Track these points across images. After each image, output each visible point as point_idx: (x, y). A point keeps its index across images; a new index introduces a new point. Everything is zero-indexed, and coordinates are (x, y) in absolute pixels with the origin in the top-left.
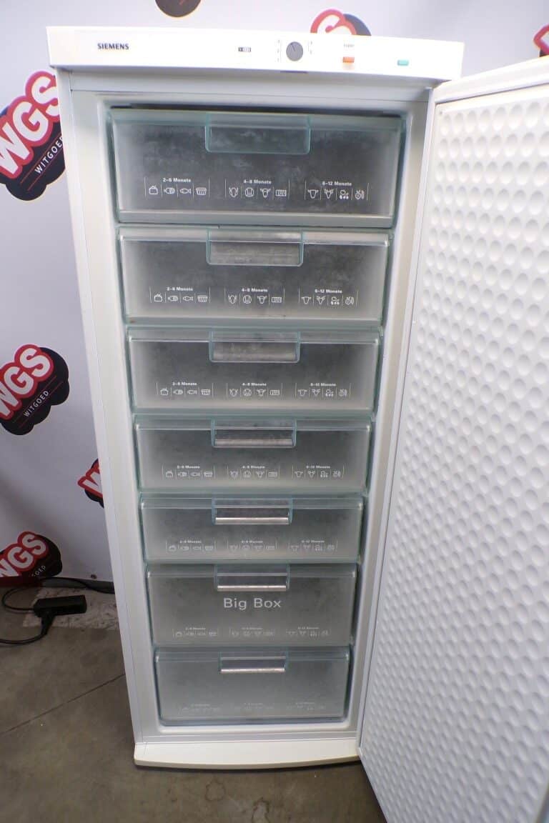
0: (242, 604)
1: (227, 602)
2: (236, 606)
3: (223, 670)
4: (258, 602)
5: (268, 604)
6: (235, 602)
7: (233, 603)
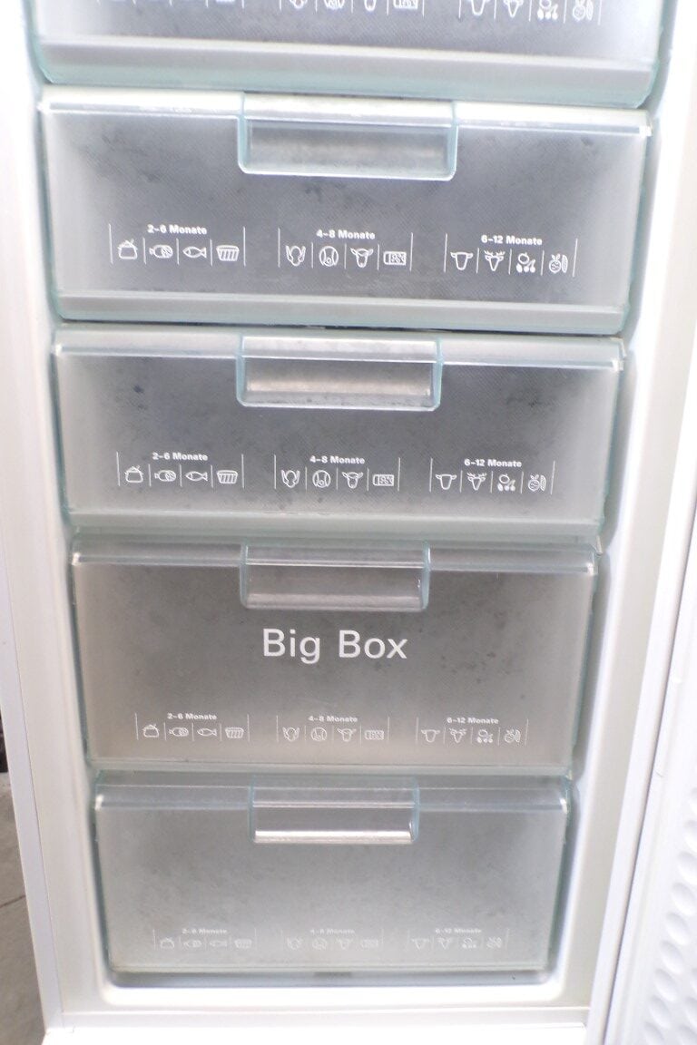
0: (310, 647)
1: (273, 641)
2: (293, 653)
3: (259, 834)
4: (350, 643)
5: (375, 648)
6: (293, 641)
7: (286, 643)
